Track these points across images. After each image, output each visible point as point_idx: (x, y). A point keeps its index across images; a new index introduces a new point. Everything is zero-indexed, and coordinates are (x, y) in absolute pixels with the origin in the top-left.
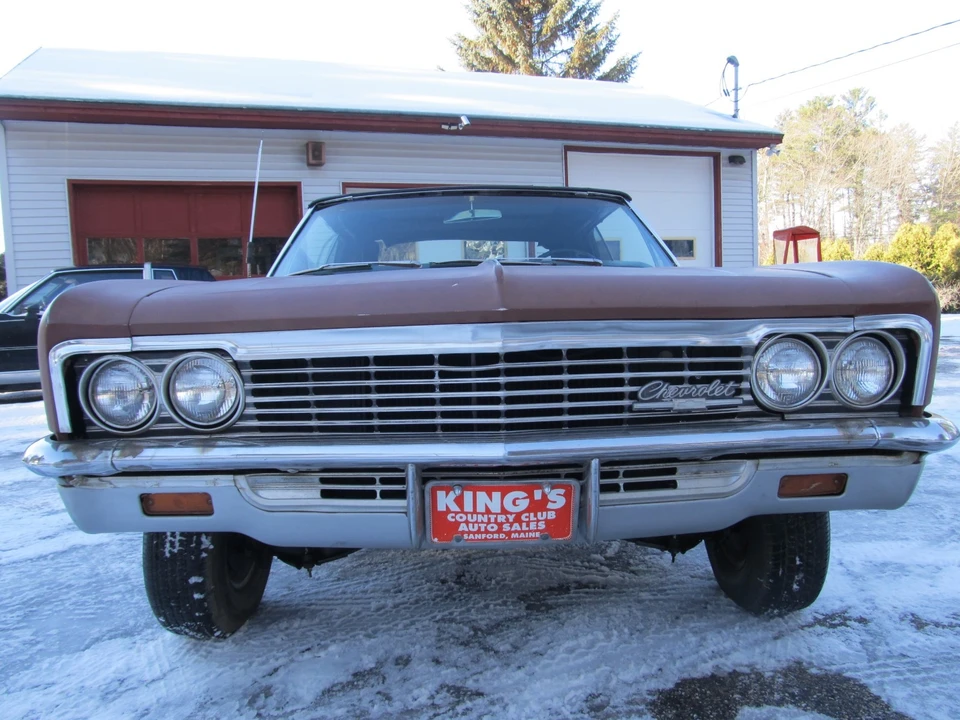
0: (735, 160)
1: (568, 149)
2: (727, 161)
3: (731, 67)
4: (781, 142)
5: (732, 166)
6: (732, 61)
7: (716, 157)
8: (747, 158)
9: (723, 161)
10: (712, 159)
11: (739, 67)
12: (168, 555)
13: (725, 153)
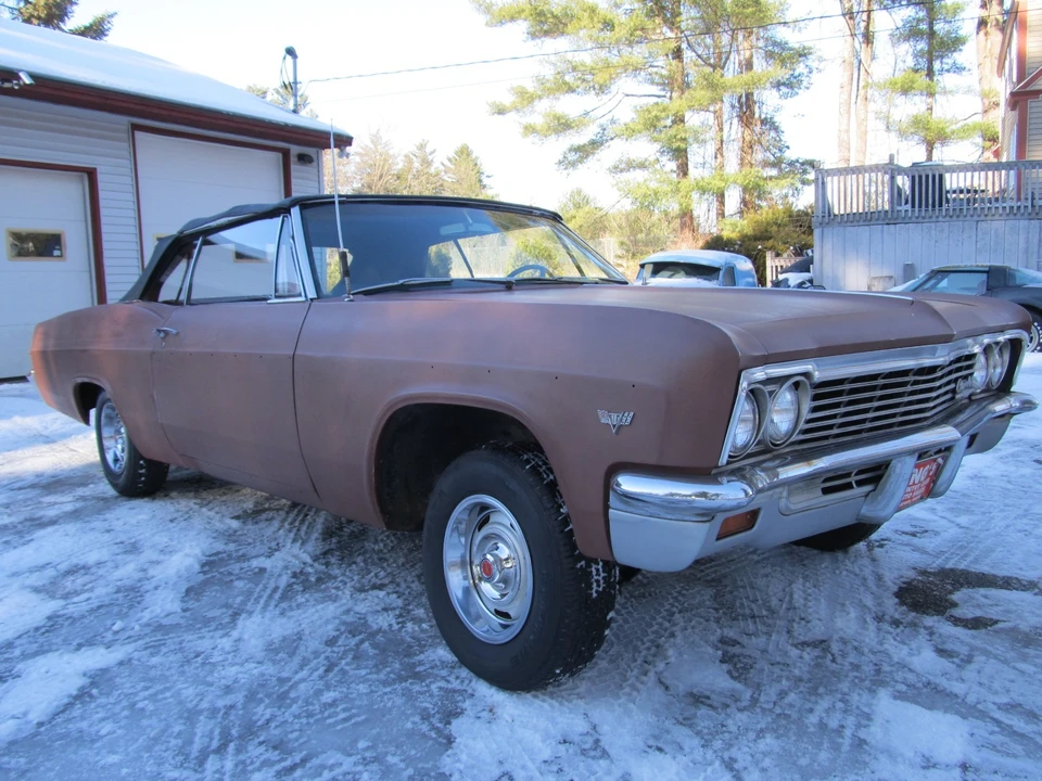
0: (304, 159)
1: (135, 127)
2: (296, 159)
3: (289, 58)
4: (350, 145)
5: (302, 164)
6: (290, 52)
7: (286, 154)
8: (314, 157)
9: (293, 159)
10: (280, 155)
11: (298, 60)
12: (595, 595)
13: (295, 150)
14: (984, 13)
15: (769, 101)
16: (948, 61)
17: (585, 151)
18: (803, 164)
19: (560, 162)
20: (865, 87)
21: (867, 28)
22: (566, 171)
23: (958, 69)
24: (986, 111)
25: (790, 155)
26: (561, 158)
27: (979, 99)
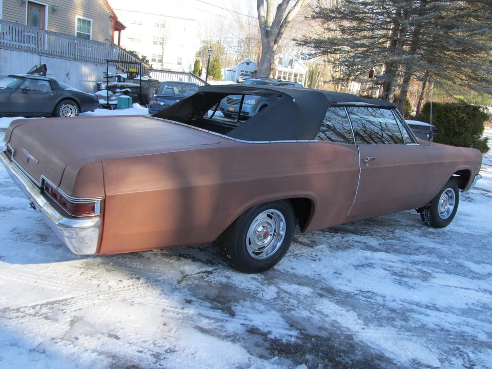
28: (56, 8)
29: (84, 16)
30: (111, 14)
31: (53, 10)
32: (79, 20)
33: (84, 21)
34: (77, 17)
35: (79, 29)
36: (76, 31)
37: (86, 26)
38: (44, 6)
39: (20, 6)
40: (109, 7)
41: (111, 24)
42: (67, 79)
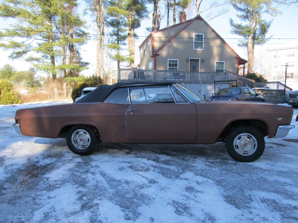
14: (130, 32)
15: (77, 46)
16: (123, 42)
17: (19, 54)
18: (85, 63)
19: (10, 57)
20: (103, 46)
21: (103, 31)
22: (12, 60)
23: (125, 44)
24: (131, 55)
25: (82, 61)
26: (10, 55)
27: (129, 52)
28: (204, 59)
29: (219, 60)
30: (236, 56)
31: (203, 61)
32: (217, 63)
33: (219, 63)
34: (216, 61)
35: (217, 67)
36: (215, 69)
37: (221, 65)
38: (198, 60)
39: (186, 62)
40: (235, 53)
41: (236, 61)
42: (199, 93)
